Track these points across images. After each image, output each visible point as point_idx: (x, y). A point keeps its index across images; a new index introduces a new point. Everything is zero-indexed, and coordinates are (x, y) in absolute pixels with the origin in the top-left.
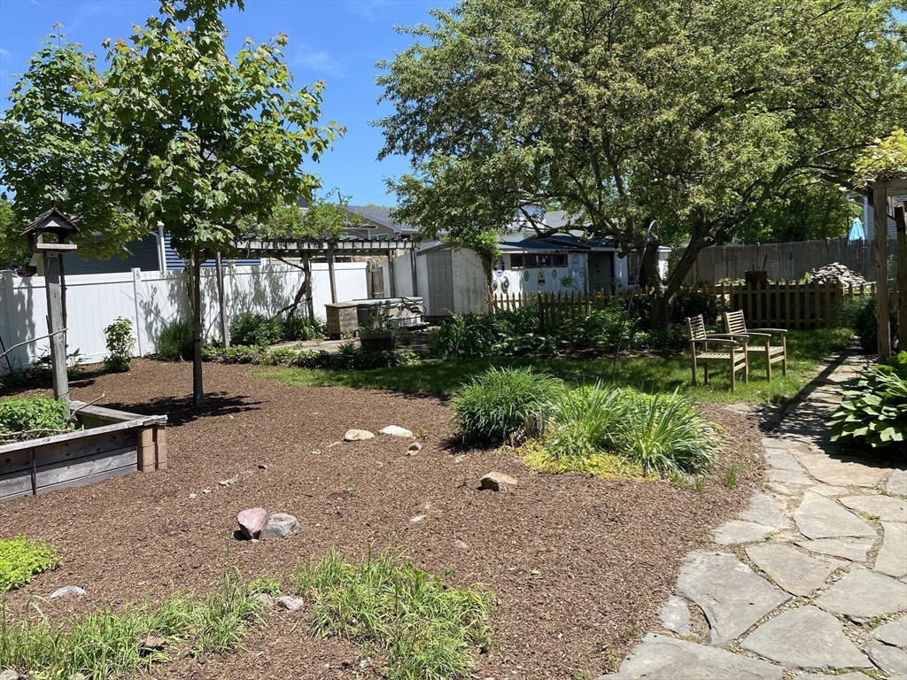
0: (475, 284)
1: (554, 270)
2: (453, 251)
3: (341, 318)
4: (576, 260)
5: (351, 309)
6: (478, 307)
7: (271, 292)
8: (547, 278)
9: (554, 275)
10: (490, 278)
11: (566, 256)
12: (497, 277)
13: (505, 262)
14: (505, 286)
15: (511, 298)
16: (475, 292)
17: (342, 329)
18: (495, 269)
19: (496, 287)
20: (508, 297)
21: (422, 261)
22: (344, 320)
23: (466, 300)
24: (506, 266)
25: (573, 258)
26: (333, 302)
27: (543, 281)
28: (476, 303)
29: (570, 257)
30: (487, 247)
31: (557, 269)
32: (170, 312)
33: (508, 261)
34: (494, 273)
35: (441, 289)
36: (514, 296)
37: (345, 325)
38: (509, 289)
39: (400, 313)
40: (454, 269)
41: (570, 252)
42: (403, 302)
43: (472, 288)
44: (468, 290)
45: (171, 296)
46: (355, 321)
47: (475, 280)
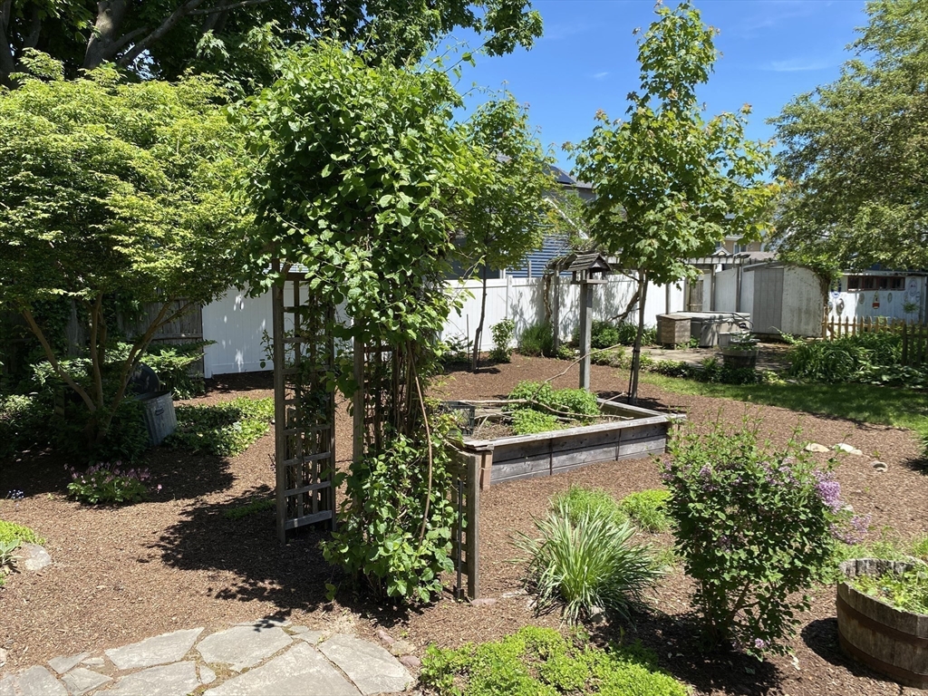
0: (808, 304)
1: (890, 294)
2: (786, 270)
3: (676, 329)
4: (913, 283)
5: (686, 322)
6: (810, 327)
7: (605, 300)
8: (881, 301)
9: (890, 298)
10: (826, 300)
11: (904, 278)
12: (834, 299)
13: (843, 284)
14: (840, 308)
15: (843, 322)
16: (808, 312)
17: (676, 340)
18: (832, 291)
19: (831, 309)
20: (840, 320)
21: (749, 279)
22: (678, 332)
23: (796, 319)
24: (843, 288)
25: (911, 282)
26: (667, 313)
27: (878, 305)
28: (807, 324)
29: (908, 280)
30: (828, 268)
31: (892, 292)
32: (530, 315)
33: (845, 283)
34: (831, 294)
35: (768, 305)
36: (847, 320)
37: (679, 337)
38: (843, 312)
39: (731, 329)
40: (785, 287)
41: (909, 275)
42: (733, 317)
43: (804, 308)
44: (800, 310)
45: (532, 300)
46: (688, 333)
47: (809, 300)
